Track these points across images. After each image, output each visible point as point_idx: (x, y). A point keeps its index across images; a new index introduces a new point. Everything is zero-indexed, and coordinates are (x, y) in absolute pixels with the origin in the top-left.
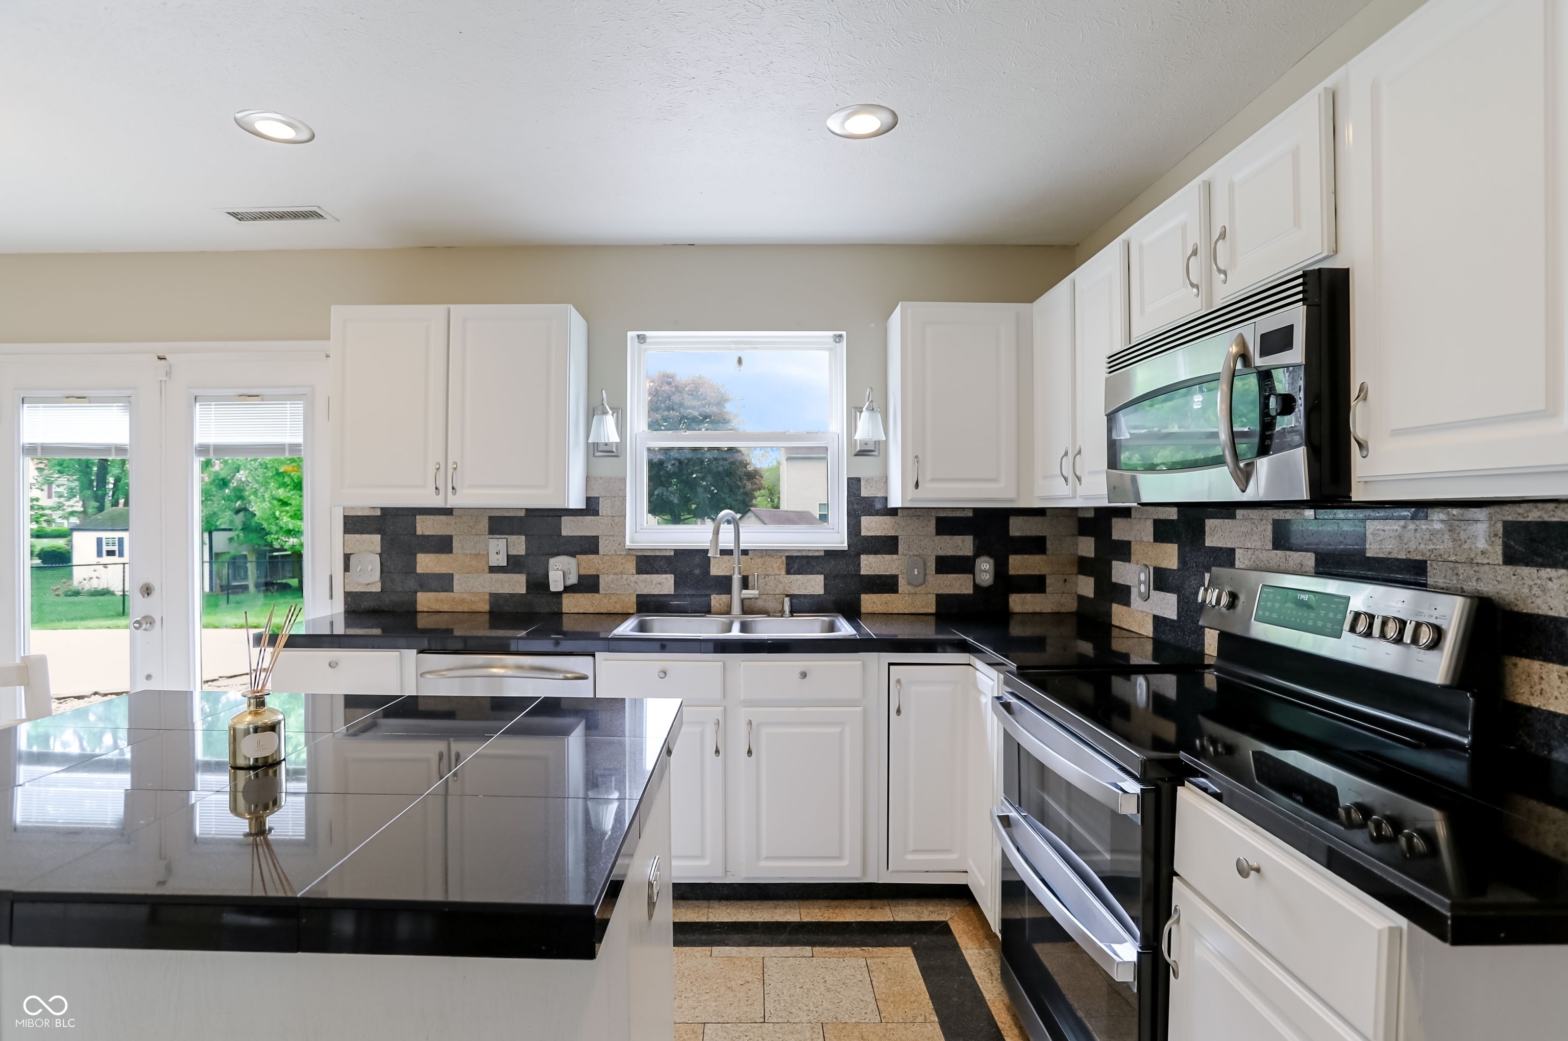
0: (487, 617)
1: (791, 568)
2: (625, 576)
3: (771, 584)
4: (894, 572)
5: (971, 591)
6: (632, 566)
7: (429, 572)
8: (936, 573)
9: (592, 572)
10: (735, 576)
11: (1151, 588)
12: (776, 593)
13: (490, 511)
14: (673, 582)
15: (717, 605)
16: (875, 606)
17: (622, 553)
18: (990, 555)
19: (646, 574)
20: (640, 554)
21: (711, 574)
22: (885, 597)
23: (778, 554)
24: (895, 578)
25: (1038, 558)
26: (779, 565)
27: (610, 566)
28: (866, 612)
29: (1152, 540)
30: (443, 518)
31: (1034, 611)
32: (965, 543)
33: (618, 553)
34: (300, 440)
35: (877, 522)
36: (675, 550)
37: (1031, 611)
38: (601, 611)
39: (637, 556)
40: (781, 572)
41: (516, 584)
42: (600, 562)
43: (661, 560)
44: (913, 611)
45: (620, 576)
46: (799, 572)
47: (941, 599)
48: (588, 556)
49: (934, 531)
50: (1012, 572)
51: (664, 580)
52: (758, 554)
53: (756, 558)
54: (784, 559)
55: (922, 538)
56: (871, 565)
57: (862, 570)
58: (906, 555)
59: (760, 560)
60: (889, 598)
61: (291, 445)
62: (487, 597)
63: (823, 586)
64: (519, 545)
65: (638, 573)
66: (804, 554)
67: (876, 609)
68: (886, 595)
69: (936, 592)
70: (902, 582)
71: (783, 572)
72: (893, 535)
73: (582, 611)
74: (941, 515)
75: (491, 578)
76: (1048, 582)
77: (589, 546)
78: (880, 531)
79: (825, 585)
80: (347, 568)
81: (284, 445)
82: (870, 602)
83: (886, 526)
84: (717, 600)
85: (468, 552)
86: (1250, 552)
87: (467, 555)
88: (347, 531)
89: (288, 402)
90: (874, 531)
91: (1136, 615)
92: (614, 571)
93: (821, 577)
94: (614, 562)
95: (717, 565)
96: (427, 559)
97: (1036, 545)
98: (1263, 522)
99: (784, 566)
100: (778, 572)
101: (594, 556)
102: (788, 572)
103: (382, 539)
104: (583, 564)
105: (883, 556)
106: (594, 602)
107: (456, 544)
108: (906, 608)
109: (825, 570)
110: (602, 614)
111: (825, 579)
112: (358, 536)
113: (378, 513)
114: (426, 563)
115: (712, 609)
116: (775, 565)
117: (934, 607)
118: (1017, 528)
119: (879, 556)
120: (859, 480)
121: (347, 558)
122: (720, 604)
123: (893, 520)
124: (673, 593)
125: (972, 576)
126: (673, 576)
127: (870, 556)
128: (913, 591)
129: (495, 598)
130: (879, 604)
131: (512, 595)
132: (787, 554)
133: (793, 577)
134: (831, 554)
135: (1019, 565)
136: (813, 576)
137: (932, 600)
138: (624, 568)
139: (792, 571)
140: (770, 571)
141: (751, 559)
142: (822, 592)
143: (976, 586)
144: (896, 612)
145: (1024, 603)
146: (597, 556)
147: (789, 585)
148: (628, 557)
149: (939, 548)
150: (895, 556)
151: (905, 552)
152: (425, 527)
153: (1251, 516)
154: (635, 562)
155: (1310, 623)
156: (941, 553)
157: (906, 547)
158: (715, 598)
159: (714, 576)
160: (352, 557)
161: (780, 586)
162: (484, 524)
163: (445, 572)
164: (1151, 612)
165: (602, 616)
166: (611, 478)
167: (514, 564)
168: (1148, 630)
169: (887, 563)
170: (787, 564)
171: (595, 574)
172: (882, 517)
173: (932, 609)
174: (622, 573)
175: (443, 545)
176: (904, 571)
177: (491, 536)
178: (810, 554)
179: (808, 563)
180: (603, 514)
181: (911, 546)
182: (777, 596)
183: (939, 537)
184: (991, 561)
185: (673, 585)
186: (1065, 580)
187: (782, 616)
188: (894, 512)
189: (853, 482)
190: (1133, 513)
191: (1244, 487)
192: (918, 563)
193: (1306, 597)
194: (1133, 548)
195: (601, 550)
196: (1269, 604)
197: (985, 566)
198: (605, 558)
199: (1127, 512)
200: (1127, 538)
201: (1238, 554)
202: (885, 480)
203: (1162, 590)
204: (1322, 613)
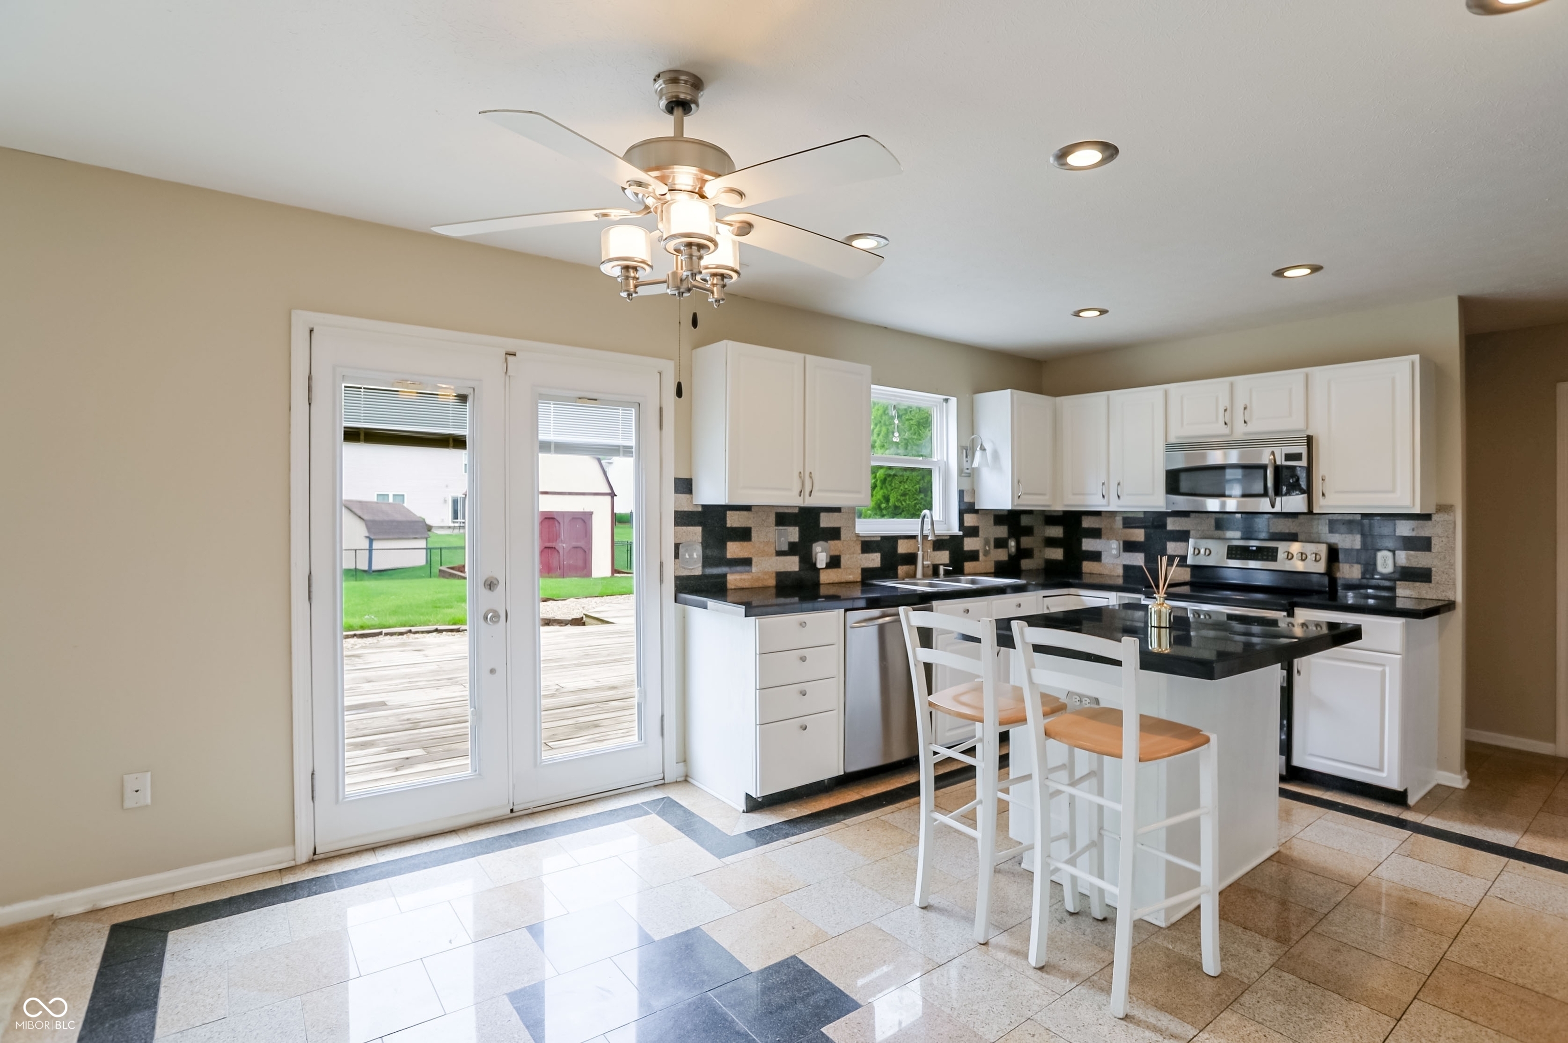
0: (774, 591)
1: (937, 547)
2: (855, 555)
4: (978, 548)
5: (1008, 557)
6: (859, 548)
7: (735, 557)
8: (994, 548)
9: (837, 553)
10: (919, 553)
11: (1122, 550)
13: (776, 508)
14: (880, 558)
15: (902, 572)
17: (854, 539)
18: (1014, 536)
19: (867, 553)
20: (863, 539)
21: (900, 552)
22: (974, 562)
23: (929, 538)
24: (978, 551)
25: (1031, 538)
26: (930, 545)
27: (847, 548)
28: (966, 572)
29: (1122, 527)
30: (745, 513)
31: (1030, 569)
32: (1005, 530)
33: (852, 539)
34: (633, 443)
35: (970, 517)
36: (882, 537)
37: (1027, 569)
38: (842, 581)
39: (862, 541)
40: (931, 549)
41: (792, 564)
42: (842, 545)
43: (875, 543)
44: (984, 571)
45: (852, 555)
46: (939, 549)
47: (999, 559)
48: (835, 541)
49: (993, 523)
50: (1022, 546)
51: (875, 557)
54: (932, 541)
55: (988, 527)
56: (970, 544)
57: (964, 547)
58: (982, 538)
60: (976, 562)
61: (625, 447)
62: (774, 575)
63: (949, 558)
64: (793, 534)
65: (862, 552)
66: (941, 538)
67: (971, 571)
69: (995, 558)
70: (981, 554)
72: (977, 525)
73: (831, 582)
74: (996, 513)
75: (777, 560)
76: (1035, 551)
77: (834, 534)
78: (972, 523)
80: (677, 556)
81: (619, 446)
82: (968, 566)
83: (975, 520)
84: (902, 570)
85: (762, 540)
86: (1200, 531)
87: (761, 543)
88: (677, 524)
89: (621, 408)
90: (969, 523)
91: (1107, 565)
92: (849, 551)
93: (948, 552)
94: (849, 545)
96: (734, 547)
97: (1029, 531)
98: (1209, 519)
99: (932, 546)
100: (929, 550)
101: (838, 541)
102: (934, 550)
103: (703, 530)
104: (832, 548)
105: (973, 538)
106: (838, 574)
107: (754, 534)
109: (949, 547)
110: (842, 583)
111: (950, 553)
112: (684, 528)
113: (700, 509)
114: (734, 549)
115: (899, 575)
116: (928, 546)
117: (992, 569)
118: (1024, 521)
120: (963, 491)
121: (677, 546)
123: (977, 516)
124: (880, 565)
125: (1006, 550)
126: (880, 554)
127: (968, 538)
128: (986, 558)
129: (779, 575)
130: (972, 566)
131: (790, 573)
133: (936, 552)
134: (951, 537)
135: (1026, 542)
136: (944, 551)
137: (992, 564)
138: (854, 549)
139: (936, 549)
140: (925, 549)
142: (950, 561)
143: (1010, 554)
144: (978, 572)
145: (1025, 565)
146: (840, 541)
147: (934, 558)
148: (857, 541)
149: (995, 533)
150: (978, 538)
151: (982, 536)
152: (734, 520)
153: (1201, 516)
154: (860, 544)
155: (1259, 557)
156: (996, 536)
157: (982, 533)
158: (900, 568)
159: (902, 553)
160: (681, 546)
162: (772, 519)
163: (746, 557)
164: (1122, 563)
165: (843, 585)
167: (793, 549)
168: (1120, 571)
169: (975, 543)
170: (935, 544)
171: (839, 554)
172: (972, 514)
174: (853, 553)
175: (744, 534)
176: (982, 547)
177: (777, 528)
178: (943, 538)
179: (943, 543)
180: (845, 512)
181: (984, 532)
183: (995, 526)
184: (1015, 540)
185: (880, 560)
186: (1041, 551)
187: (939, 578)
188: (977, 512)
189: (961, 493)
190: (1103, 514)
191: (1273, 506)
192: (987, 542)
193: (1254, 548)
194: (1103, 531)
195: (843, 536)
196: (1234, 552)
197: (1012, 543)
198: (845, 543)
199: (1098, 514)
200: (1097, 526)
201: (1192, 533)
202: (973, 492)
203: (1131, 551)
204: (1265, 553)
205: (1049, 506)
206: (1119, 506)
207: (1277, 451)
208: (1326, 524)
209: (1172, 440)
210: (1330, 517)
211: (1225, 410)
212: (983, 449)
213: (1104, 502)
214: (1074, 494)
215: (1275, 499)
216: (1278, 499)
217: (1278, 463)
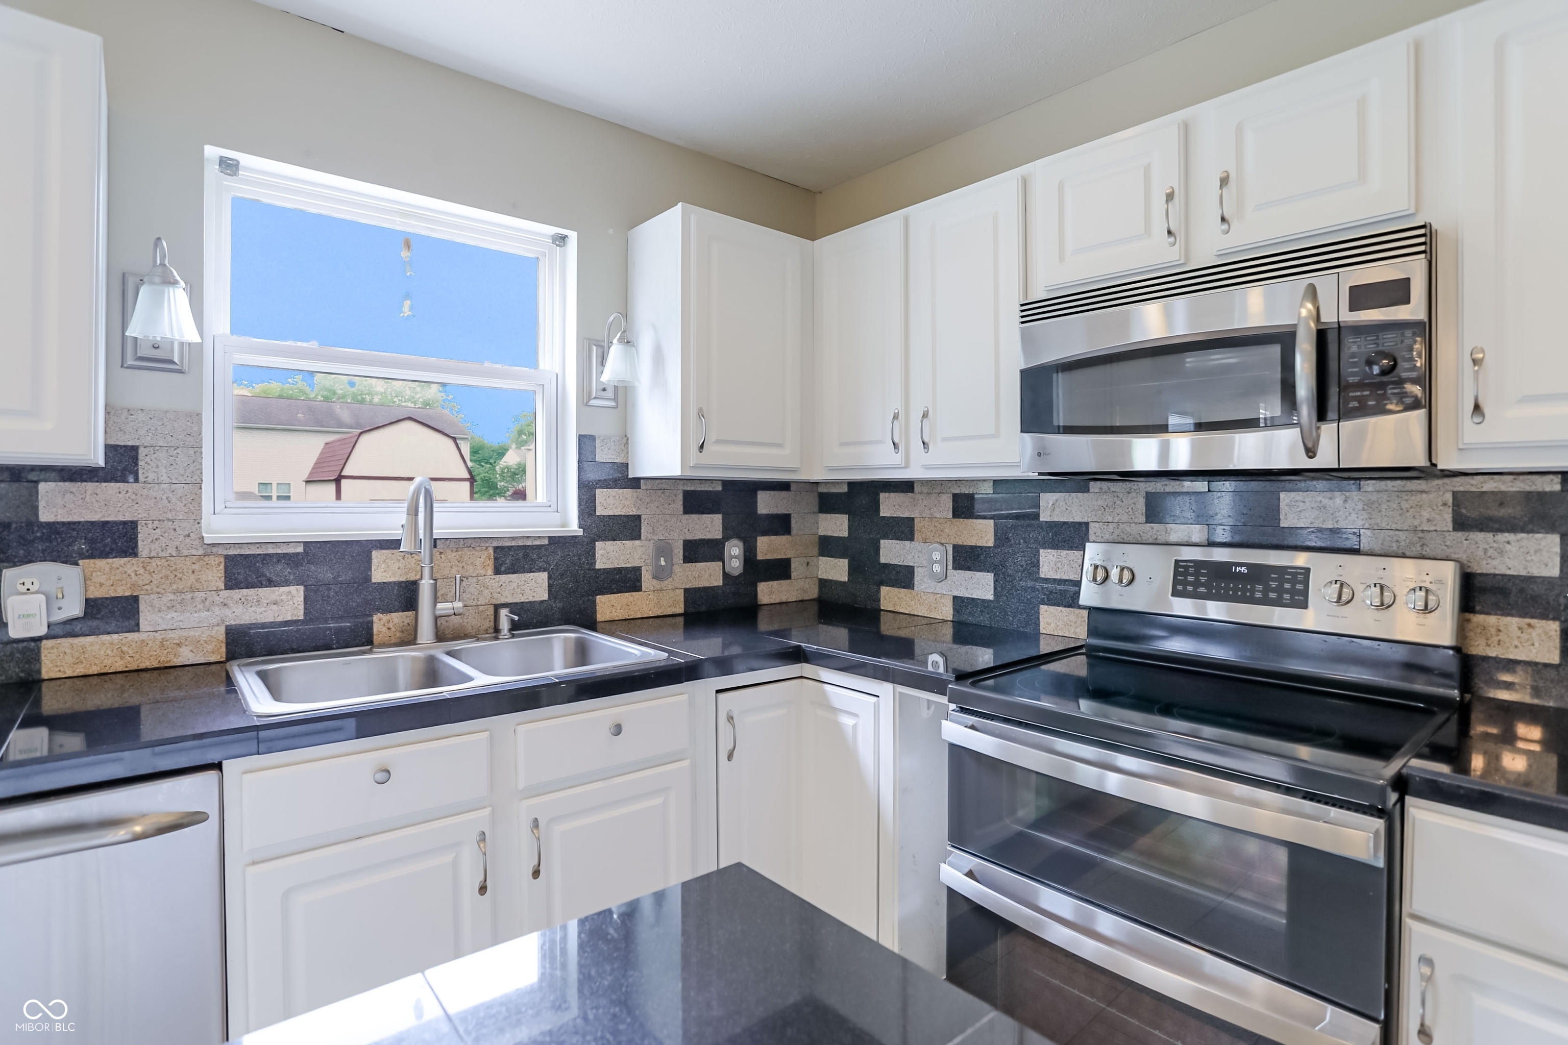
1: (501, 565)
2: (199, 596)
3: (472, 590)
4: (636, 563)
5: (720, 583)
6: (215, 575)
8: (684, 562)
9: (121, 591)
10: (423, 582)
11: (950, 567)
12: (479, 603)
14: (302, 599)
15: (384, 629)
16: (614, 610)
17: (194, 552)
18: (739, 537)
19: (247, 588)
20: (232, 552)
21: (373, 581)
22: (627, 598)
23: (482, 544)
24: (637, 570)
25: (782, 539)
26: (484, 560)
27: (167, 577)
28: (603, 619)
29: (950, 516)
31: (781, 601)
32: (714, 523)
33: (186, 553)
35: (615, 497)
36: (306, 544)
37: (777, 601)
38: (143, 666)
39: (227, 557)
40: (487, 570)
42: (142, 571)
43: (279, 561)
44: (659, 613)
45: (189, 596)
46: (513, 570)
47: (691, 594)
48: (110, 561)
49: (681, 509)
50: (760, 557)
51: (283, 597)
52: (452, 545)
53: (449, 551)
54: (491, 551)
55: (668, 517)
56: (610, 555)
57: (597, 563)
58: (650, 540)
59: (454, 554)
60: (631, 599)
63: (547, 588)
65: (228, 587)
66: (520, 543)
67: (616, 614)
68: (627, 594)
69: (684, 586)
70: (646, 576)
71: (490, 571)
72: (635, 514)
73: (94, 670)
74: (688, 489)
76: (793, 566)
77: (114, 540)
78: (619, 509)
79: (550, 586)
82: (607, 605)
83: (627, 503)
84: (385, 623)
86: (1111, 526)
90: (611, 509)
91: (924, 597)
92: (175, 586)
93: (544, 576)
94: (176, 570)
95: (383, 566)
97: (782, 524)
98: (1131, 495)
99: (491, 562)
100: (482, 572)
101: (126, 559)
102: (497, 571)
104: (98, 578)
105: (623, 542)
106: (125, 649)
108: (650, 610)
109: (550, 565)
110: (146, 670)
111: (550, 578)
115: (375, 637)
116: (478, 562)
117: (682, 606)
118: (766, 504)
119: (618, 542)
120: (592, 438)
122: (389, 629)
123: (635, 494)
124: (302, 618)
125: (721, 564)
126: (301, 588)
127: (607, 543)
128: (659, 587)
130: (619, 608)
132: (495, 544)
133: (504, 578)
134: (556, 541)
135: (769, 547)
136: (532, 574)
137: (680, 597)
138: (197, 580)
139: (503, 569)
140: (470, 571)
141: (441, 553)
142: (545, 597)
143: (726, 575)
144: (640, 616)
145: (771, 593)
146: (134, 560)
147: (499, 590)
148: (206, 559)
149: (687, 530)
150: (637, 542)
151: (650, 536)
153: (1113, 489)
154: (222, 567)
155: (1258, 595)
156: (689, 537)
157: (650, 530)
158: (380, 620)
159: (379, 583)
161: (486, 592)
164: (950, 593)
165: (146, 675)
166: (166, 412)
168: (947, 612)
169: (628, 552)
170: (496, 559)
171: (127, 594)
172: (621, 491)
173: (680, 609)
174: (192, 590)
176: (648, 561)
178: (529, 543)
179: (526, 556)
180: (149, 480)
181: (655, 528)
182: (481, 608)
183: (687, 516)
184: (741, 544)
185: (302, 603)
186: (808, 563)
187: (497, 638)
188: (635, 483)
189: (585, 442)
190: (917, 488)
191: (1311, 452)
192: (663, 549)
193: (1244, 570)
194: (918, 525)
195: (143, 546)
196: (1191, 579)
197: (734, 550)
198: (154, 563)
199: (906, 486)
200: (906, 515)
201: (1093, 528)
202: (625, 441)
203: (969, 569)
204: (1274, 584)
205: (793, 471)
206: (928, 468)
207: (1325, 283)
208: (1445, 504)
209: (1038, 293)
210: (1460, 484)
211: (1170, 197)
212: (627, 342)
213: (896, 459)
214: (843, 444)
215: (1318, 428)
216: (1328, 430)
217: (1329, 317)
